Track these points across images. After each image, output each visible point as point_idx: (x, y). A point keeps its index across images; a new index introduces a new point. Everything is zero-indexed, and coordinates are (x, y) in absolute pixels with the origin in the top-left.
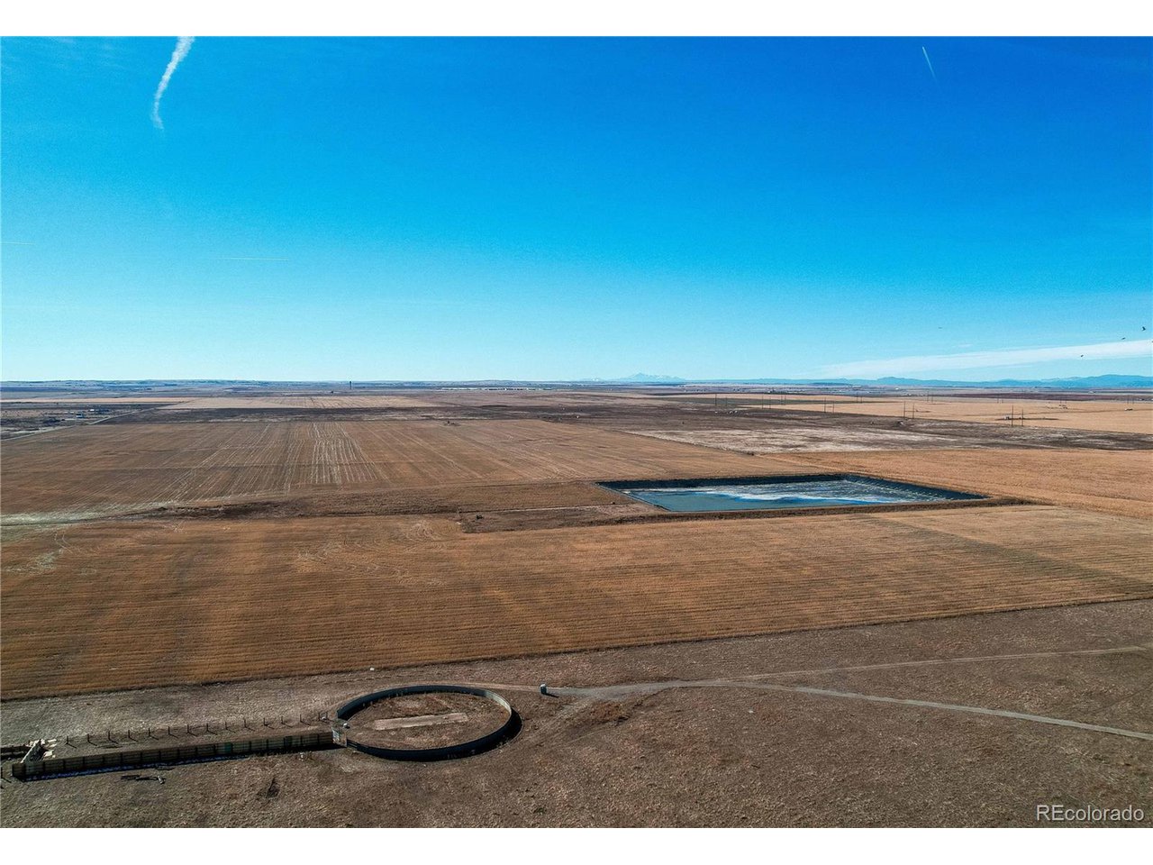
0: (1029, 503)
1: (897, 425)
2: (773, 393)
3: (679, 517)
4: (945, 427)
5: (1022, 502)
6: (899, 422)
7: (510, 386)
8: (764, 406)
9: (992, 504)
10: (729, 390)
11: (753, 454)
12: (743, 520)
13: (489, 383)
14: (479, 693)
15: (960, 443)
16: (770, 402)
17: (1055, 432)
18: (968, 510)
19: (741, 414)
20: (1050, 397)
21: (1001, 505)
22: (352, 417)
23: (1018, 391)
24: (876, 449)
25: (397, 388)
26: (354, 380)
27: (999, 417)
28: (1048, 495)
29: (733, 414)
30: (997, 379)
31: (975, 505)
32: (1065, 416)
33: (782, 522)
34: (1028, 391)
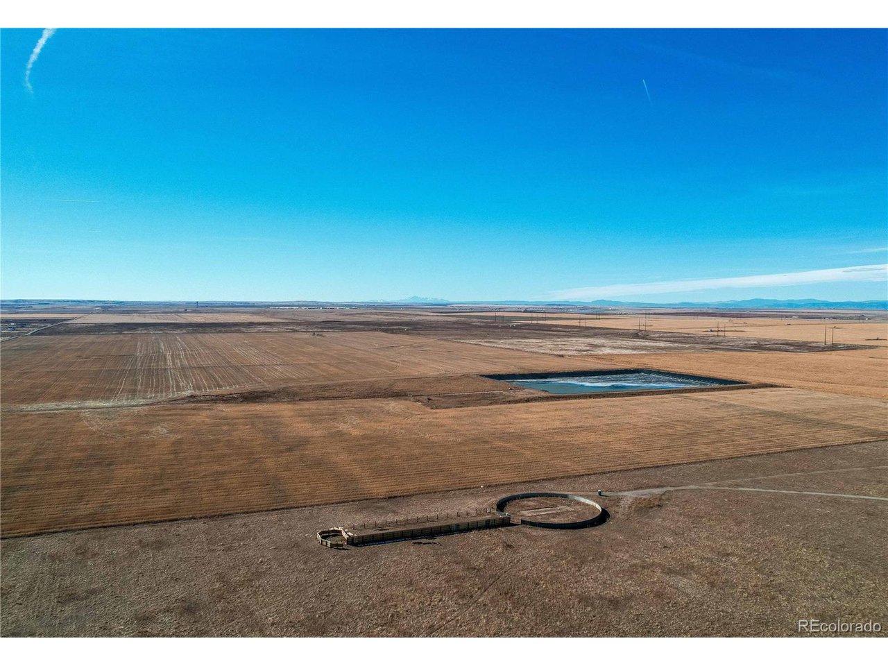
0: (776, 386)
1: (636, 335)
2: (525, 311)
3: (563, 397)
4: (671, 337)
5: (772, 386)
6: (637, 334)
7: (323, 305)
8: (533, 322)
9: (754, 387)
10: (488, 309)
11: (562, 356)
12: (605, 399)
13: (301, 303)
14: (565, 496)
15: (694, 348)
16: (532, 319)
17: (749, 340)
18: (741, 391)
19: (518, 327)
20: (723, 315)
21: (760, 388)
22: (233, 329)
23: (697, 311)
24: (642, 352)
25: (231, 306)
26: (199, 300)
27: (705, 330)
28: (784, 382)
29: (513, 327)
30: (677, 302)
31: (744, 388)
32: (748, 329)
33: (632, 400)
34: (705, 311)
